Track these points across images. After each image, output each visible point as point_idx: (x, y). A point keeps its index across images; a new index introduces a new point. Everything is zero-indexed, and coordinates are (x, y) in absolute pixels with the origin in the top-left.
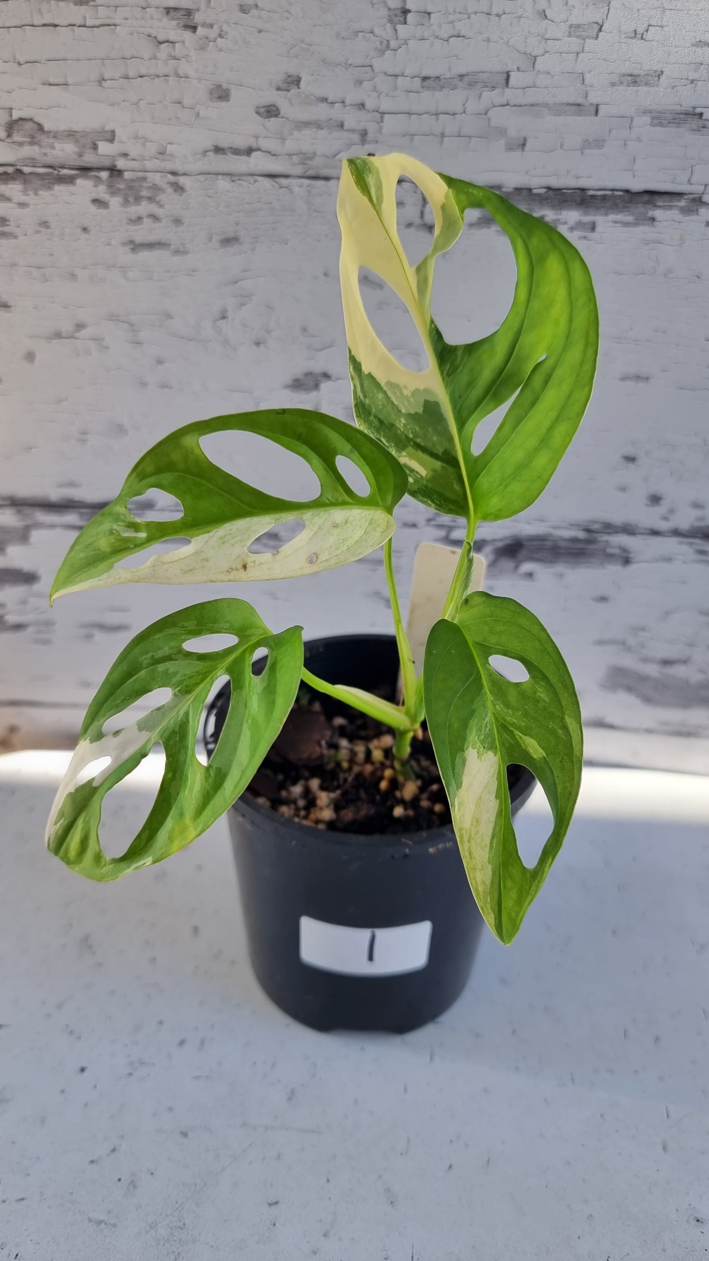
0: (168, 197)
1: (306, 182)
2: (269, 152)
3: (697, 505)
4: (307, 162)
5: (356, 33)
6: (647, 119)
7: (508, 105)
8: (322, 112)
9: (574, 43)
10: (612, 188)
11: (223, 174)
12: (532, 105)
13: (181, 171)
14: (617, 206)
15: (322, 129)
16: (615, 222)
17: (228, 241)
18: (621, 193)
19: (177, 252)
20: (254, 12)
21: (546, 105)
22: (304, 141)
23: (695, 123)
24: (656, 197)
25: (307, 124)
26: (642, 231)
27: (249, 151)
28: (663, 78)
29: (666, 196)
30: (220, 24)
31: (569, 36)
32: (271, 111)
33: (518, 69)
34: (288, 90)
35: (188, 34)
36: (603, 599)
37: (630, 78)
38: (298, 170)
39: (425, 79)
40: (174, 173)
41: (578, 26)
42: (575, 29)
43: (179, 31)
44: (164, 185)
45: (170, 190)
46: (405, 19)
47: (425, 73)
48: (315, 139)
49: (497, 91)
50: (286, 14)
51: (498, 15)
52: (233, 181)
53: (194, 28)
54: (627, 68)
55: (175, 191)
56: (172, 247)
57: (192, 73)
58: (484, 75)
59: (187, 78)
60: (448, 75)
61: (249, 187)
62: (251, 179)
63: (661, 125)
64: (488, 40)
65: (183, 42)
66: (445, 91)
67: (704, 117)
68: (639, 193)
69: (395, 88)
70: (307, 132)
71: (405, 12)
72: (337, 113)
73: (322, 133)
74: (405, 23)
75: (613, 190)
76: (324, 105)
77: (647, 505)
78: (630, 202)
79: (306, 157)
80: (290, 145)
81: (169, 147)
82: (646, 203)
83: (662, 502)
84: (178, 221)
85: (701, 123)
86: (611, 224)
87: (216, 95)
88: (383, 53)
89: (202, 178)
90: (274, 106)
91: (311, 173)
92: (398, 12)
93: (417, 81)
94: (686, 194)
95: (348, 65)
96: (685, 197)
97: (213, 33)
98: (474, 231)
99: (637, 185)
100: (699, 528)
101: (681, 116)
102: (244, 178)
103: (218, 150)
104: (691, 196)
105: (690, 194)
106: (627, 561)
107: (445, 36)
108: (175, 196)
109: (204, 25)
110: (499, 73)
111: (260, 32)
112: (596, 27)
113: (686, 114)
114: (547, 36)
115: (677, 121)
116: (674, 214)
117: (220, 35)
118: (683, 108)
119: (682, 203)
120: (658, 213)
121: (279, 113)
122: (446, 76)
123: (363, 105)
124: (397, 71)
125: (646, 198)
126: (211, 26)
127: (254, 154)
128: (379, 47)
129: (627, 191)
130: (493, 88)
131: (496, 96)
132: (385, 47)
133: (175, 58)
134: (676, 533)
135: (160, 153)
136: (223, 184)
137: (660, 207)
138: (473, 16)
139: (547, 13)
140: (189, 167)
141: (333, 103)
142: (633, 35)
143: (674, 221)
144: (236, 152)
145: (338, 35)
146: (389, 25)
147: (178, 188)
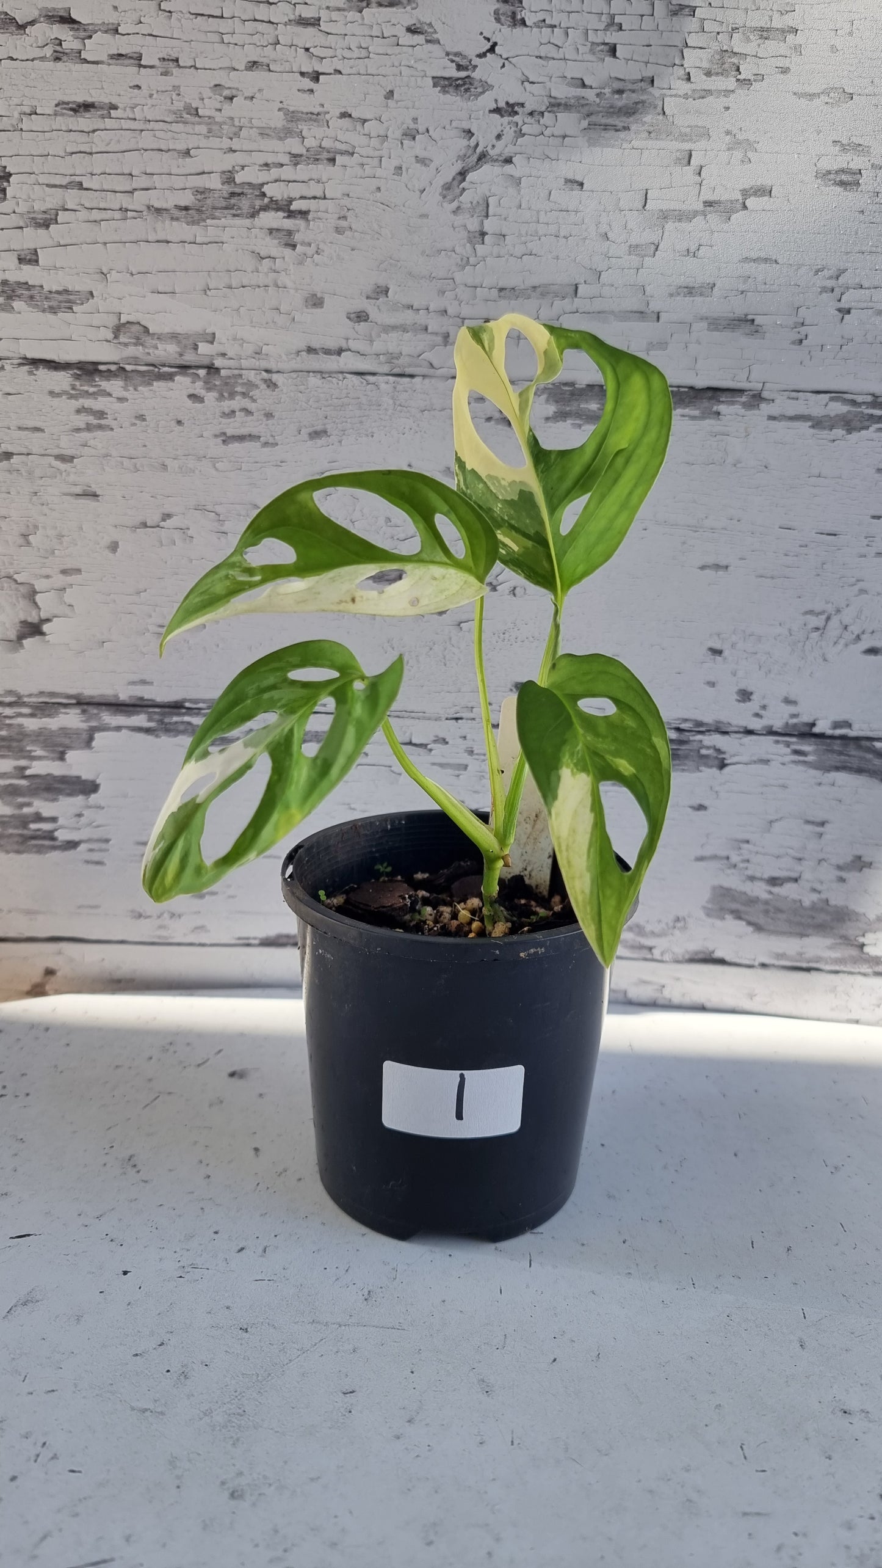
0: (262, 394)
1: (391, 379)
2: (359, 353)
3: (788, 701)
4: (393, 361)
5: (439, 251)
6: (704, 324)
7: (577, 312)
8: (408, 317)
9: (635, 260)
10: (677, 385)
11: (314, 372)
12: (599, 313)
13: (275, 370)
14: (683, 401)
15: (407, 332)
16: (683, 416)
17: (316, 435)
18: (686, 390)
19: (266, 444)
20: (348, 233)
21: (612, 312)
22: (391, 342)
23: (748, 328)
24: (719, 393)
25: (394, 328)
26: (708, 424)
27: (340, 351)
28: (716, 289)
29: (728, 392)
30: (317, 243)
31: (630, 254)
32: (361, 317)
33: (585, 281)
34: (378, 299)
35: (288, 251)
36: (701, 807)
37: (686, 290)
38: (386, 369)
39: (501, 290)
40: (267, 371)
41: (637, 246)
42: (634, 249)
43: (280, 249)
44: (258, 382)
45: (263, 386)
46: (483, 240)
47: (500, 285)
48: (401, 340)
49: (566, 300)
50: (377, 236)
51: (565, 237)
52: (324, 378)
53: (294, 246)
54: (682, 281)
55: (268, 386)
56: (261, 439)
57: (289, 284)
58: (554, 286)
59: (285, 288)
60: (522, 287)
61: (338, 384)
62: (340, 376)
63: (717, 329)
64: (557, 258)
65: (284, 258)
66: (520, 300)
67: (756, 323)
68: (703, 389)
69: (475, 297)
70: (394, 335)
71: (483, 234)
72: (422, 318)
73: (407, 336)
74: (483, 243)
75: (679, 387)
76: (410, 311)
77: (739, 701)
78: (695, 397)
79: (392, 357)
80: (378, 346)
81: (265, 347)
82: (710, 398)
83: (752, 697)
84: (269, 415)
85: (753, 328)
86: (679, 418)
87: (311, 303)
88: (464, 268)
89: (294, 375)
90: (364, 312)
91: (396, 371)
92: (477, 235)
93: (495, 292)
94: (746, 391)
95: (431, 278)
96: (745, 393)
97: (310, 251)
98: (549, 424)
99: (701, 382)
100: (795, 725)
101: (735, 322)
102: (333, 375)
103: (310, 350)
104: (751, 393)
105: (750, 390)
106: (722, 765)
107: (519, 255)
108: (268, 392)
109: (303, 243)
110: (568, 285)
111: (353, 250)
112: (653, 248)
113: (739, 320)
114: (610, 255)
115: (732, 326)
116: (737, 408)
117: (317, 252)
118: (735, 315)
119: (744, 399)
120: (722, 408)
121: (368, 318)
122: (521, 288)
123: (446, 311)
124: (477, 282)
125: (710, 394)
126: (310, 245)
127: (343, 354)
128: (460, 263)
129: (691, 388)
130: (564, 298)
131: (567, 304)
132: (465, 263)
133: (275, 271)
134: (771, 732)
135: (256, 353)
136: (314, 381)
137: (723, 402)
138: (543, 238)
139: (609, 235)
140: (281, 366)
141: (418, 310)
142: (686, 253)
143: (737, 414)
144: (328, 352)
145: (423, 253)
146: (468, 244)
147: (272, 385)
